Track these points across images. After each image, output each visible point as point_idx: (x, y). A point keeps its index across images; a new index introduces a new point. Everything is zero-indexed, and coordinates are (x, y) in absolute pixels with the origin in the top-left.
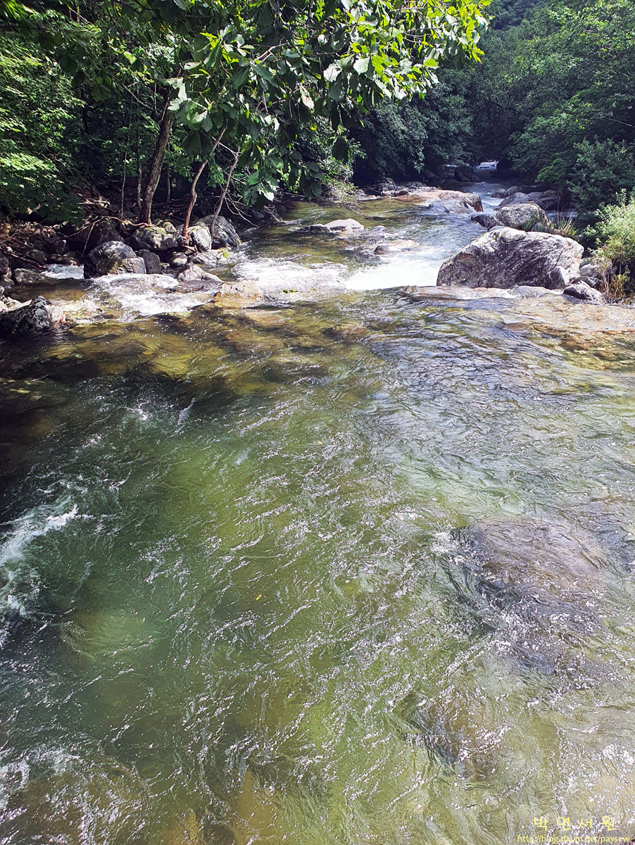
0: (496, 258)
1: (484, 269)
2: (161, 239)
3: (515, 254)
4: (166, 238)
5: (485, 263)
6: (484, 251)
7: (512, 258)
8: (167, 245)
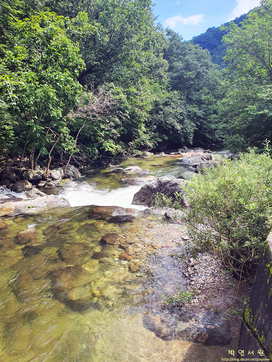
0: (157, 191)
1: (152, 196)
2: (33, 176)
3: (166, 189)
4: (35, 175)
5: (153, 192)
6: (151, 187)
7: (164, 191)
8: (35, 178)
